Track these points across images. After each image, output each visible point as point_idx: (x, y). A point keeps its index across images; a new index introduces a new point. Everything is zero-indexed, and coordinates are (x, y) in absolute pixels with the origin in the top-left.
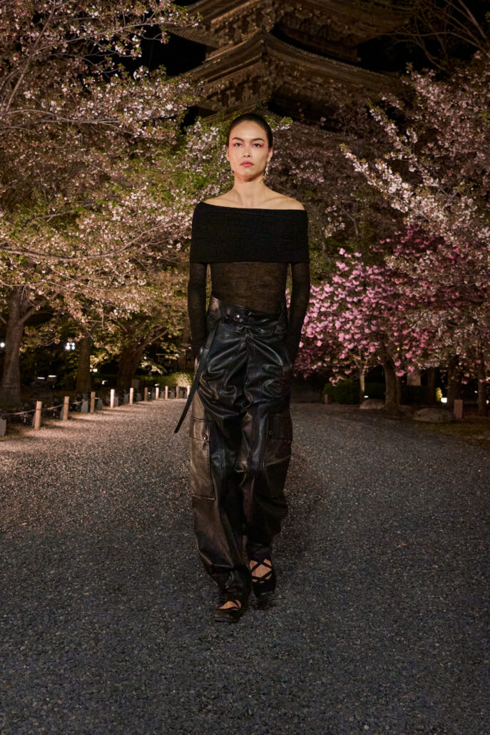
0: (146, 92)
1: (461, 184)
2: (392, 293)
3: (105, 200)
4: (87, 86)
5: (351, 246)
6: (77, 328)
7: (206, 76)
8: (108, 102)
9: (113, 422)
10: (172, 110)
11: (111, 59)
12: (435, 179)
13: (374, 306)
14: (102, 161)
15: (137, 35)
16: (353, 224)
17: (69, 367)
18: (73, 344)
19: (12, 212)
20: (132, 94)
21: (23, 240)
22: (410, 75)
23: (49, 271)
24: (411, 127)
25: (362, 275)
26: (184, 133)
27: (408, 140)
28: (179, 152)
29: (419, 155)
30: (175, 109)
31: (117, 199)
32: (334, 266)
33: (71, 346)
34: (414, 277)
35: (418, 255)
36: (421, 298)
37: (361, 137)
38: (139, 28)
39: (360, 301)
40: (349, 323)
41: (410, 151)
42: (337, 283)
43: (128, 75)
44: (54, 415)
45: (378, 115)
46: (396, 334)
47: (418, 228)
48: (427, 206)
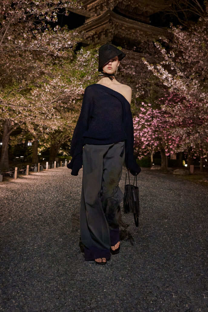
0: (59, 36)
1: (193, 74)
2: (164, 121)
3: (42, 82)
4: (34, 34)
5: (147, 101)
6: (32, 136)
7: (85, 30)
8: (43, 41)
9: (47, 176)
10: (71, 44)
11: (44, 22)
12: (182, 72)
13: (156, 126)
14: (41, 66)
15: (55, 12)
16: (147, 92)
17: (29, 153)
18: (31, 143)
19: (3, 88)
20: (53, 37)
21: (8, 100)
22: (171, 28)
23: (20, 113)
24: (172, 50)
25: (151, 113)
26: (76, 54)
27: (171, 56)
28: (73, 62)
29: (175, 62)
31: (47, 82)
32: (140, 109)
34: (173, 114)
35: (175, 105)
36: (176, 123)
37: (151, 55)
38: (56, 9)
39: (150, 124)
40: (146, 134)
41: (171, 60)
42: (141, 117)
43: (52, 29)
44: (23, 173)
45: (158, 46)
46: (166, 138)
47: (175, 93)
48: (179, 84)
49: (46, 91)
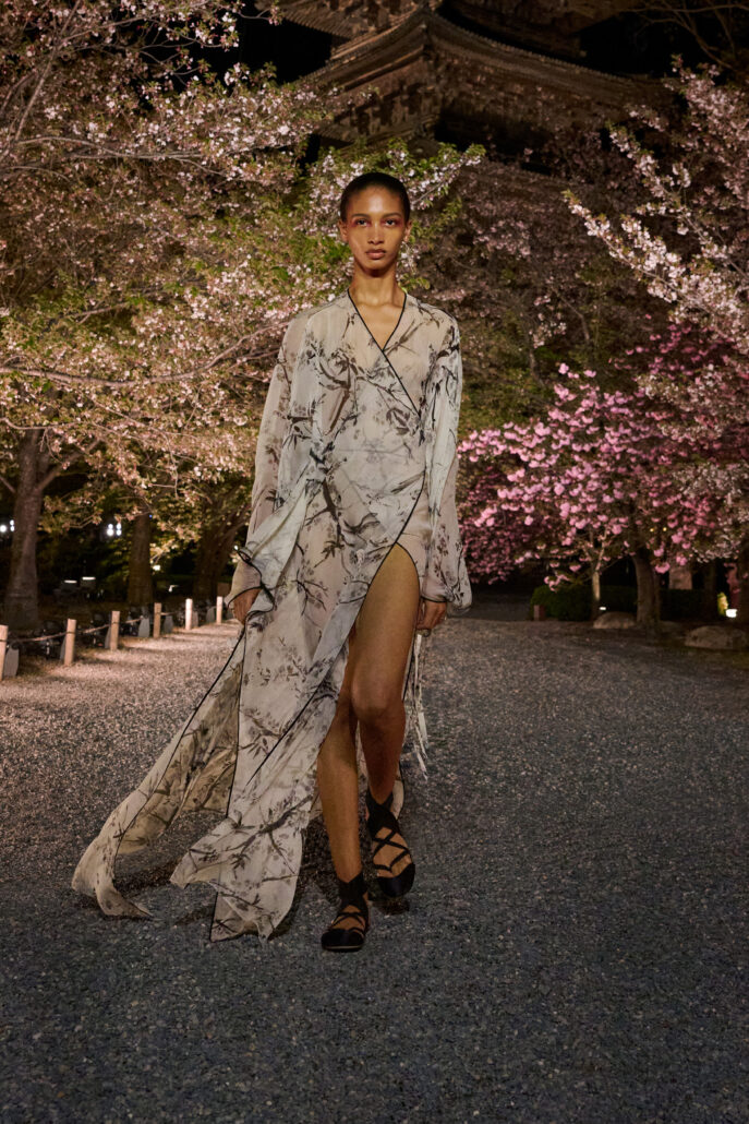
0: (243, 105)
2: (648, 436)
3: (178, 286)
4: (147, 98)
5: (578, 359)
6: (130, 498)
7: (340, 81)
8: (182, 123)
9: (192, 653)
10: (286, 137)
11: (187, 51)
12: (720, 245)
13: (618, 457)
14: (172, 222)
15: (230, 12)
16: (580, 322)
17: (114, 563)
18: (119, 526)
19: (23, 307)
20: (220, 110)
21: (45, 352)
22: (677, 75)
23: (89, 404)
24: (679, 160)
25: (597, 407)
26: (306, 173)
27: (675, 180)
28: (297, 205)
29: (693, 207)
30: (293, 134)
31: (200, 285)
32: (551, 393)
33: (115, 529)
34: (688, 410)
35: (689, 373)
36: (697, 443)
37: (590, 180)
39: (594, 450)
40: (577, 487)
41: (678, 200)
42: (557, 420)
43: (216, 78)
44: (95, 641)
45: (623, 143)
46: (655, 504)
47: (689, 329)
48: (710, 291)
49: (194, 316)
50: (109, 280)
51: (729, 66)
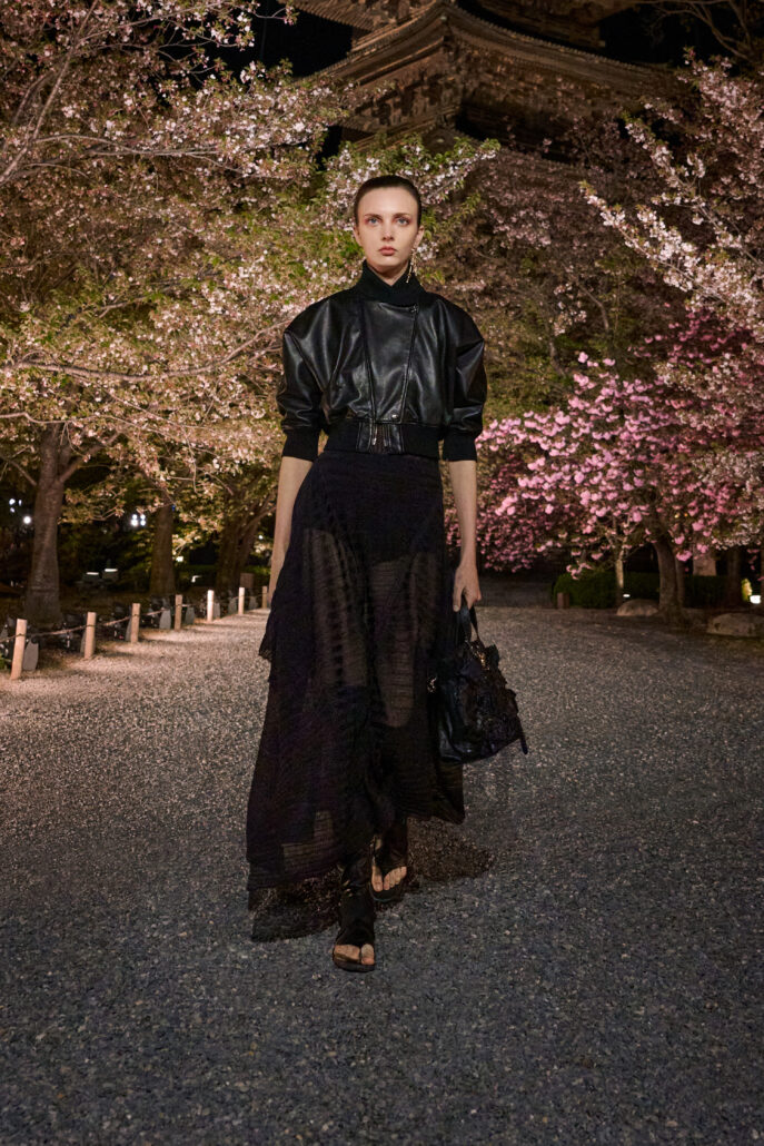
0: (259, 102)
2: (667, 424)
3: (195, 280)
4: (164, 96)
5: (598, 348)
6: (149, 490)
7: (356, 75)
8: (199, 120)
9: (212, 645)
10: (304, 132)
11: (203, 50)
12: (735, 234)
13: (637, 445)
14: (189, 217)
15: (246, 12)
16: (599, 313)
17: (137, 555)
18: (143, 517)
19: (43, 302)
20: (236, 107)
21: (64, 347)
22: (690, 67)
23: (106, 398)
24: (694, 151)
25: (617, 395)
26: (323, 168)
27: (690, 173)
28: (314, 200)
29: (709, 197)
30: (309, 131)
31: (217, 280)
32: (571, 381)
33: (139, 519)
34: (705, 398)
35: (708, 361)
36: (715, 430)
37: (609, 169)
39: (614, 438)
40: (597, 475)
41: (693, 190)
42: (577, 409)
43: (232, 76)
44: (116, 634)
45: (638, 134)
46: (675, 491)
47: (708, 317)
48: (725, 280)
49: (211, 311)
50: (129, 274)
51: (744, 56)
